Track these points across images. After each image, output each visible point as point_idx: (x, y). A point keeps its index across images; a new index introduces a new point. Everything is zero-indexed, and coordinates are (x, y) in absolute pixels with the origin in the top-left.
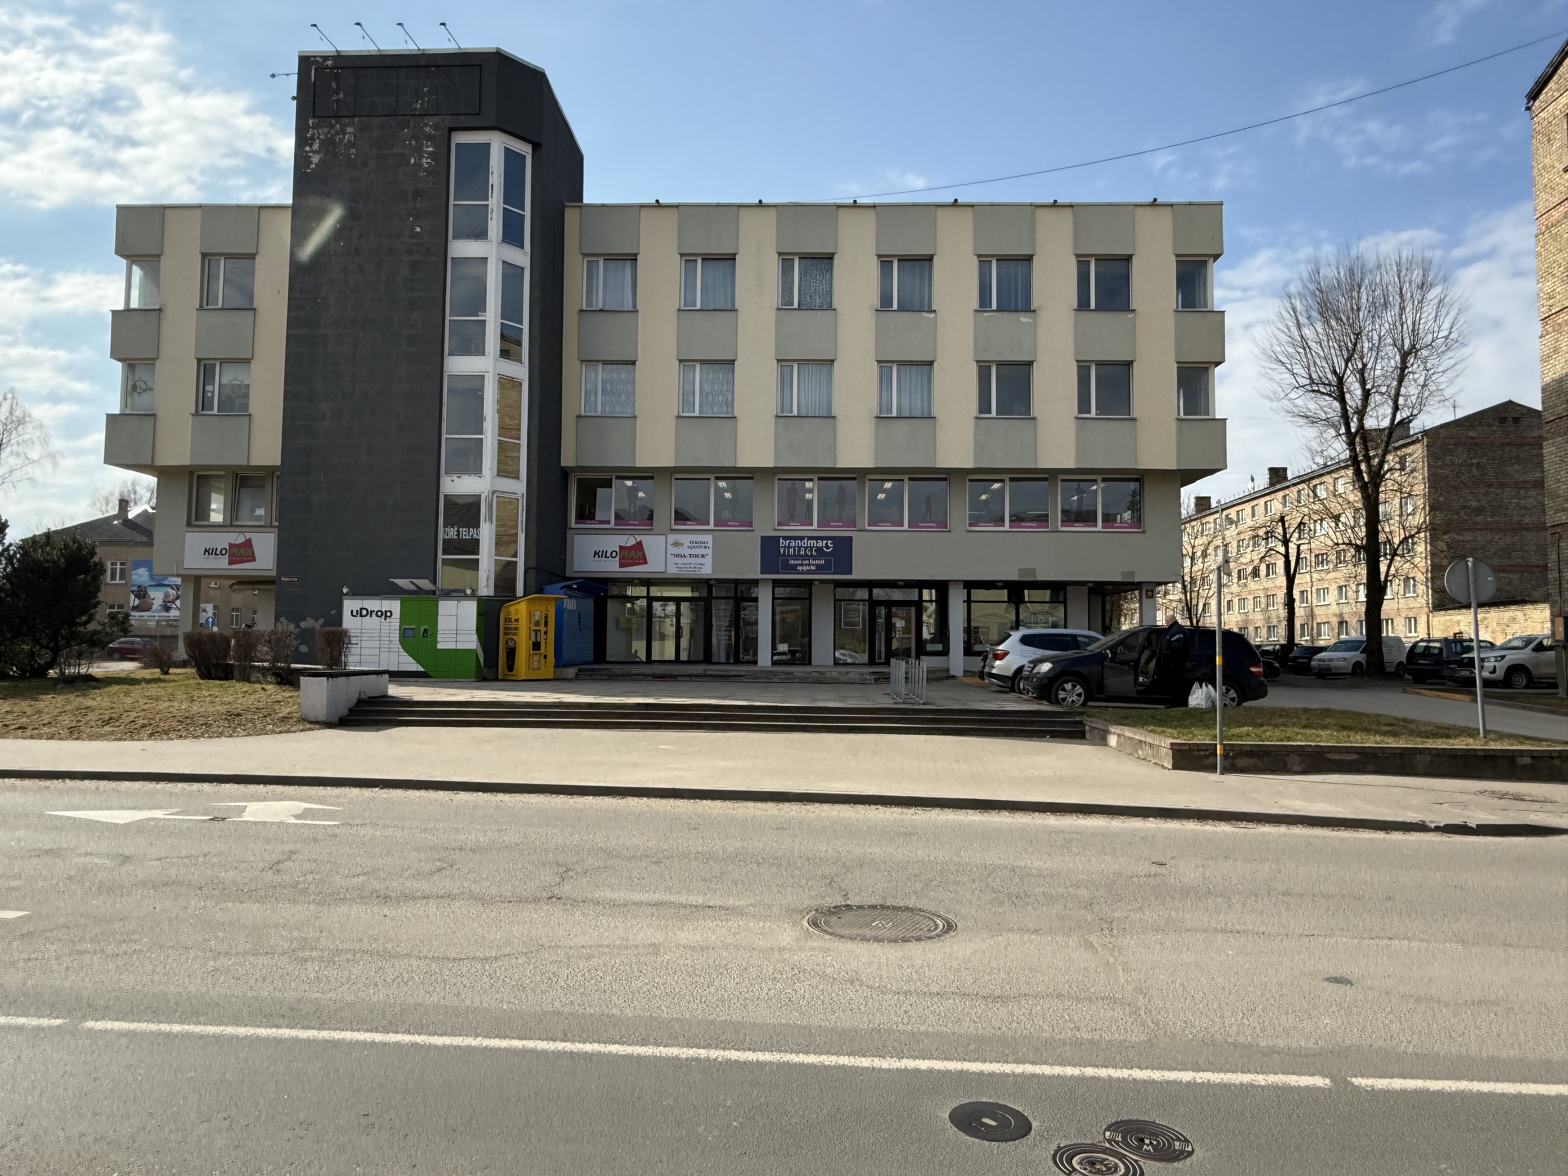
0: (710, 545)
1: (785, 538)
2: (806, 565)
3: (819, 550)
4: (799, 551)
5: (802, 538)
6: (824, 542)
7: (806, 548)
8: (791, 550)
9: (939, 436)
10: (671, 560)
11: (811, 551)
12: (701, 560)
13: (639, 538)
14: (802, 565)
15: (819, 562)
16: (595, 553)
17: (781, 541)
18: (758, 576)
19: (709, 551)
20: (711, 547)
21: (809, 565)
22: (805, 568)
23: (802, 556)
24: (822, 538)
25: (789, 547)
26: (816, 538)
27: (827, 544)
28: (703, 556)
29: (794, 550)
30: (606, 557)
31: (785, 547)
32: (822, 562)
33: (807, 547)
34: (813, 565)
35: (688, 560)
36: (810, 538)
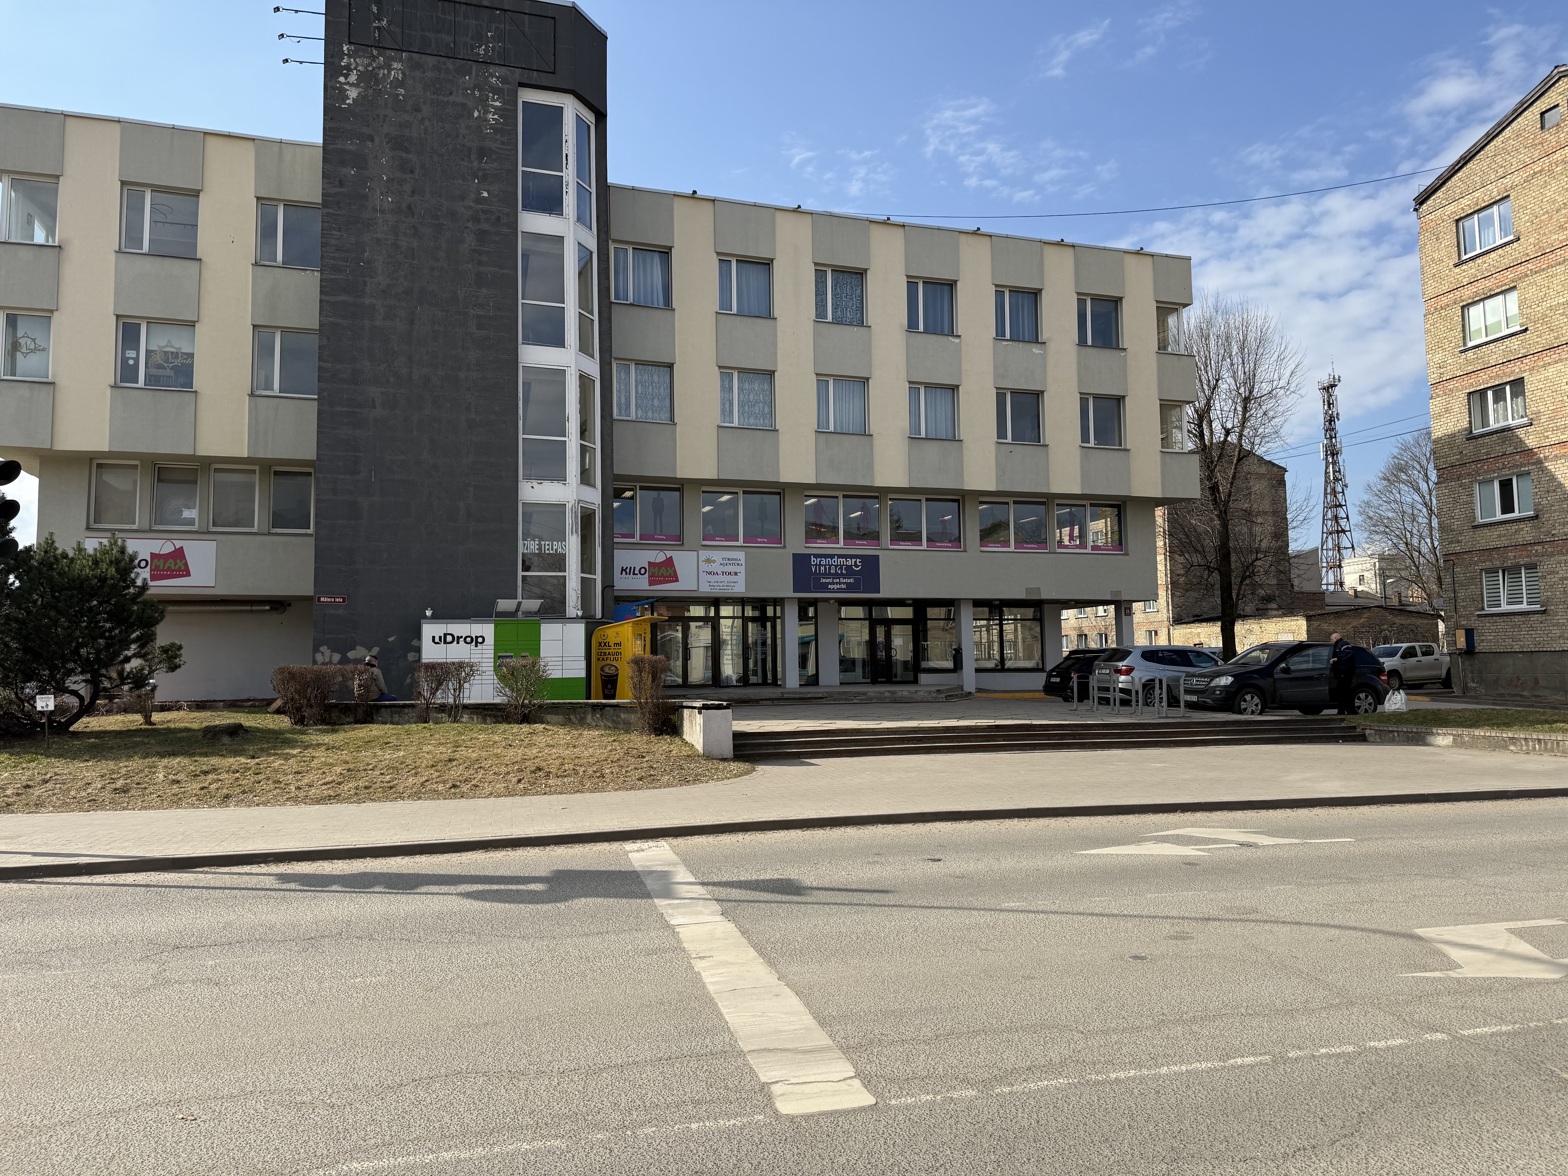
0: (743, 562)
1: (816, 556)
2: (837, 583)
3: (848, 568)
4: (830, 569)
5: (832, 556)
6: (854, 560)
7: (836, 566)
8: (822, 568)
9: (965, 459)
10: (704, 577)
11: (841, 569)
12: (733, 578)
13: (669, 554)
14: (833, 583)
15: (849, 581)
16: (622, 570)
17: (812, 559)
18: (790, 593)
19: (742, 569)
20: (743, 564)
21: (840, 583)
22: (836, 587)
23: (833, 574)
24: (851, 557)
25: (820, 565)
26: (846, 557)
27: (855, 562)
28: (736, 574)
29: (825, 568)
30: (634, 574)
31: (816, 565)
32: (852, 580)
33: (838, 566)
34: (844, 583)
35: (720, 578)
36: (840, 556)
